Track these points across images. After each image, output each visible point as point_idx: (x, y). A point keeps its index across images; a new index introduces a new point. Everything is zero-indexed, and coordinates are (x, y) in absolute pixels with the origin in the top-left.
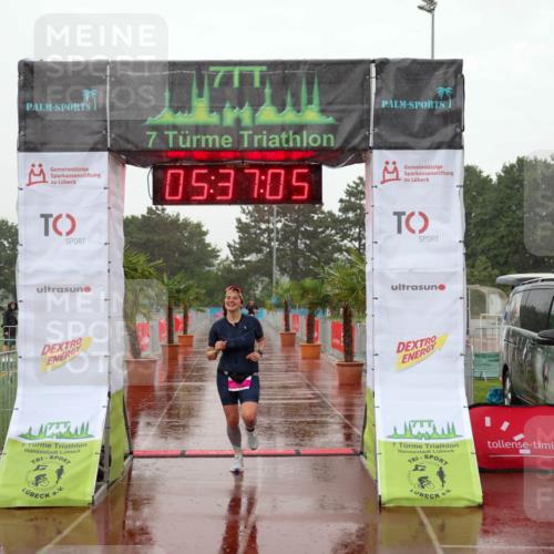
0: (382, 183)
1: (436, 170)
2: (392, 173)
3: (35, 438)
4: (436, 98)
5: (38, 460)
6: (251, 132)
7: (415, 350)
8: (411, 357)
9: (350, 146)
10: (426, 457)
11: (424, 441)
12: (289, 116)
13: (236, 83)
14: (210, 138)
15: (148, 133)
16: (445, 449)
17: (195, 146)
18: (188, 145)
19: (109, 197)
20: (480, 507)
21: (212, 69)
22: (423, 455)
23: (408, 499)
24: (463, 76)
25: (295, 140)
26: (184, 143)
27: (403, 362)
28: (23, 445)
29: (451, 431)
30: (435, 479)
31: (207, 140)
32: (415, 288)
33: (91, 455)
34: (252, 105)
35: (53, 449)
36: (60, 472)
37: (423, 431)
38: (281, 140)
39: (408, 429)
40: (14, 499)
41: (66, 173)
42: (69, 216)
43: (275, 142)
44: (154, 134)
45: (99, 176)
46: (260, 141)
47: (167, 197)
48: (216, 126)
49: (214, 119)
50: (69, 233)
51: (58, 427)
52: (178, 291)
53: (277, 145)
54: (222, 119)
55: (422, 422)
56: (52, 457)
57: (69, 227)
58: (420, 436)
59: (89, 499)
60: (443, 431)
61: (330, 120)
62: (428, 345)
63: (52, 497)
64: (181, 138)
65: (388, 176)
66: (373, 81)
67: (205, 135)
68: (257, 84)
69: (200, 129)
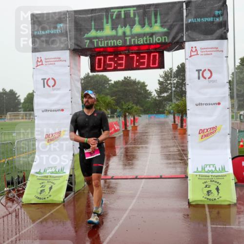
0: (190, 57)
1: (215, 50)
2: (194, 52)
3: (42, 173)
4: (214, 16)
5: (42, 183)
6: (130, 38)
7: (207, 133)
8: (206, 136)
9: (175, 41)
10: (211, 181)
11: (210, 174)
12: (147, 29)
13: (123, 16)
14: (112, 41)
15: (86, 41)
16: (220, 177)
17: (106, 45)
18: (103, 45)
19: (70, 70)
20: (235, 204)
21: (112, 10)
22: (209, 180)
23: (201, 201)
24: (226, 5)
25: (150, 40)
26: (101, 44)
27: (202, 138)
28: (37, 176)
29: (223, 169)
30: (214, 191)
31: (111, 42)
32: (206, 104)
33: (64, 181)
34: (130, 25)
35: (49, 178)
36: (51, 188)
37: (210, 169)
38: (143, 40)
39: (203, 168)
40: (31, 200)
41: (51, 60)
42: (53, 79)
43: (141, 41)
44: (88, 41)
45: (65, 61)
46: (134, 41)
47: (97, 69)
48: (115, 36)
49: (114, 33)
50: (53, 86)
51: (52, 169)
52: (129, 109)
53: (142, 43)
54: (117, 33)
55: (210, 165)
56: (48, 182)
57: (53, 83)
58: (208, 172)
59: (62, 200)
60: (219, 169)
61: (165, 30)
62: (213, 130)
63: (47, 199)
64: (100, 42)
65: (193, 54)
66: (185, 11)
67: (110, 40)
68: (132, 16)
69: (107, 38)
